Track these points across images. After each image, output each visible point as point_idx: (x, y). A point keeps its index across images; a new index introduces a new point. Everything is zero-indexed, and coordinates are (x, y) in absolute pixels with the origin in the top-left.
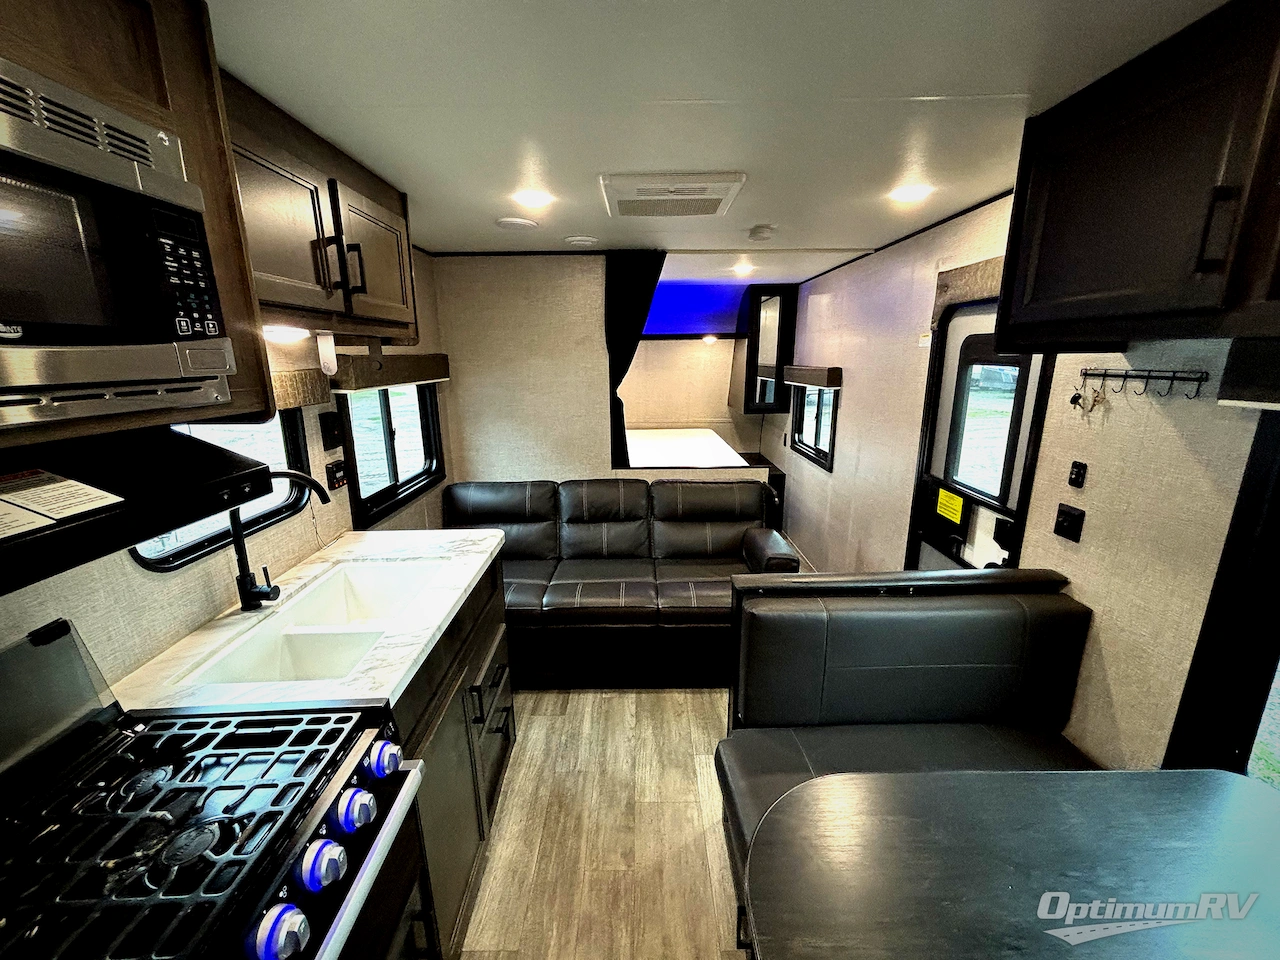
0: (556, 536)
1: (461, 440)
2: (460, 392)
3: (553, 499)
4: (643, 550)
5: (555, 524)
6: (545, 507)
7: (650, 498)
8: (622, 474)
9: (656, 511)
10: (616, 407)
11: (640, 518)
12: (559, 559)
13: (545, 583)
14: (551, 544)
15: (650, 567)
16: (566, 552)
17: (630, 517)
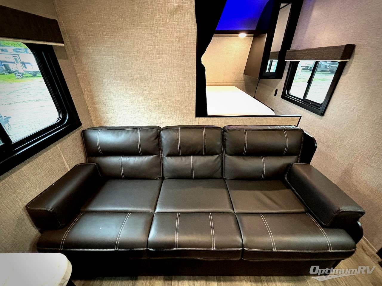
0: (160, 165)
1: (92, 97)
2: (83, 59)
3: (157, 140)
4: (218, 175)
5: (159, 156)
6: (151, 145)
7: (224, 140)
8: (202, 121)
9: (227, 149)
10: (201, 71)
11: (216, 154)
12: (163, 178)
13: (151, 210)
14: (156, 170)
15: (225, 191)
16: (166, 175)
17: (210, 153)
